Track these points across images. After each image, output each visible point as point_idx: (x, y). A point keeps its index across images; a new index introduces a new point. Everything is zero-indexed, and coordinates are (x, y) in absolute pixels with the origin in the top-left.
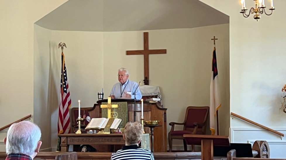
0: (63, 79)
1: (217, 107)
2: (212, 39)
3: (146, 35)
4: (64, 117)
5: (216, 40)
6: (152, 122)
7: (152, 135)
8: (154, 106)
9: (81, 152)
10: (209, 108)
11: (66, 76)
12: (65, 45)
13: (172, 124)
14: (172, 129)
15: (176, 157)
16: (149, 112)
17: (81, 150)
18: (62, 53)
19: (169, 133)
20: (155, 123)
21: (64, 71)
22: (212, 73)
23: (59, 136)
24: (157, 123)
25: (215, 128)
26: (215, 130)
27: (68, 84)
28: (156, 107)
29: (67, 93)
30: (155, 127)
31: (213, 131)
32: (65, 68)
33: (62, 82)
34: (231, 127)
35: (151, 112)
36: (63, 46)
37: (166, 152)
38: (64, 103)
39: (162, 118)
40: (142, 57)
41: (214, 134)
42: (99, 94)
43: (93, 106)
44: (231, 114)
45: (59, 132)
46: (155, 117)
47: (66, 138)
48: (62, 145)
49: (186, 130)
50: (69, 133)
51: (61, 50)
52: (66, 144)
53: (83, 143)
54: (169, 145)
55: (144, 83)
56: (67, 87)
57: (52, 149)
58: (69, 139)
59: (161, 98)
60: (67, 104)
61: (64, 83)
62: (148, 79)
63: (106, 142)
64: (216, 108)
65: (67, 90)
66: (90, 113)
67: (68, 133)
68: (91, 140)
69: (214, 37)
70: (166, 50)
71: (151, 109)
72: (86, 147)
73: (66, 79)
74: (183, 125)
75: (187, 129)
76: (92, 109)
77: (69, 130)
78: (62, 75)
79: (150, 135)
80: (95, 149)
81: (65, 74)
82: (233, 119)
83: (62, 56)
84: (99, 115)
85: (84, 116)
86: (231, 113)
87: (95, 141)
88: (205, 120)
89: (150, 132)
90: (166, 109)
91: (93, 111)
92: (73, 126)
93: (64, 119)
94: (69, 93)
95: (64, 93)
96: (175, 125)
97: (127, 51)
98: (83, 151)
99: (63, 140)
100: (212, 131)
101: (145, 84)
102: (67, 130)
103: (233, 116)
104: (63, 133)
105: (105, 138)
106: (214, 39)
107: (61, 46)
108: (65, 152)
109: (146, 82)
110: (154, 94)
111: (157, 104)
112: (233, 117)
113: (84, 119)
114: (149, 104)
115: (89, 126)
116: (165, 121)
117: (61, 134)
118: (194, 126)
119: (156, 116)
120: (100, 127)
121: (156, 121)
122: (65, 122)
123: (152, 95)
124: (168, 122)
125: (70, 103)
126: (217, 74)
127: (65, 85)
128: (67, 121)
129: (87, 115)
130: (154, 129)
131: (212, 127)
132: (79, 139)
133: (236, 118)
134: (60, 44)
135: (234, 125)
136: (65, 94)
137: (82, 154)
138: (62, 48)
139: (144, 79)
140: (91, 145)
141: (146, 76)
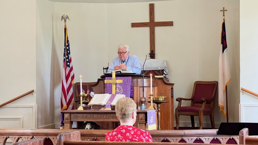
0: (66, 53)
1: (226, 82)
2: (221, 11)
3: (152, 7)
4: (68, 93)
5: (225, 12)
6: (158, 98)
7: (158, 111)
8: (160, 81)
9: (85, 129)
10: (217, 82)
11: (69, 49)
12: (67, 17)
13: (179, 100)
14: (180, 104)
15: (184, 135)
16: (155, 87)
17: (85, 127)
18: (65, 26)
19: (176, 109)
20: (162, 99)
21: (67, 44)
22: (221, 46)
23: (61, 112)
24: (164, 100)
25: (224, 104)
26: (223, 106)
27: (71, 58)
28: (162, 82)
29: (71, 67)
30: (162, 103)
31: (222, 107)
32: (68, 41)
33: (64, 56)
34: (240, 103)
35: (158, 88)
36: (66, 18)
37: (173, 129)
38: (67, 78)
39: (169, 93)
40: (147, 30)
41: (223, 110)
42: (104, 69)
43: (96, 81)
44: (242, 90)
45: (62, 108)
46: (161, 92)
47: (69, 114)
48: (65, 121)
49: (193, 106)
50: (73, 109)
51: (64, 23)
52: (69, 120)
53: (86, 119)
54: (175, 122)
55: (150, 56)
56: (70, 61)
57: (56, 125)
58: (72, 115)
59: (167, 72)
60: (70, 79)
61: (67, 56)
62: (154, 53)
63: (110, 118)
64: (225, 84)
65: (70, 64)
66: (94, 88)
67: (71, 109)
68: (95, 116)
69: (224, 8)
70: (173, 22)
71: (158, 84)
72: (90, 124)
73: (69, 53)
74: (191, 101)
75: (195, 104)
76: (96, 84)
77: (73, 105)
78: (65, 49)
79: (156, 111)
80: (99, 126)
81: (68, 48)
82: (243, 94)
83: (65, 29)
84: (103, 91)
85: (88, 92)
86: (241, 88)
87: (99, 118)
88: (213, 95)
89: (156, 108)
90: (173, 84)
91: (96, 86)
92: (76, 102)
93: (67, 95)
94: (72, 67)
95: (67, 67)
96: (182, 100)
97: (132, 23)
98: (87, 128)
99: (67, 117)
100: (220, 108)
101: (151, 58)
102: (71, 106)
103: (243, 91)
104: (66, 109)
105: (109, 115)
106: (224, 10)
107: (64, 18)
108: (68, 129)
109: (152, 55)
110: (160, 68)
111: (164, 79)
112: (243, 93)
113: (88, 95)
114: (155, 79)
115: (92, 102)
116: (172, 97)
117: (64, 110)
118: (202, 102)
119: (163, 92)
120: (103, 103)
121: (163, 97)
122: (68, 98)
123: (158, 69)
124: (175, 97)
125: (73, 77)
126: (226, 47)
127: (68, 59)
128: (70, 96)
129: (91, 90)
130: (160, 105)
131: (221, 103)
132: (82, 116)
133: (247, 94)
134: (62, 16)
135: (244, 101)
136: (68, 69)
137: (86, 132)
138: (65, 21)
139: (150, 53)
140: (95, 122)
141: (152, 49)
